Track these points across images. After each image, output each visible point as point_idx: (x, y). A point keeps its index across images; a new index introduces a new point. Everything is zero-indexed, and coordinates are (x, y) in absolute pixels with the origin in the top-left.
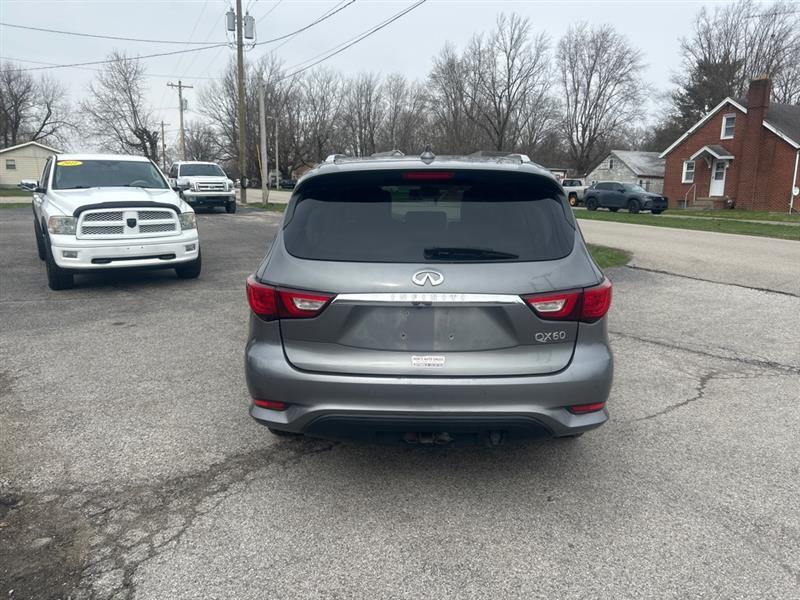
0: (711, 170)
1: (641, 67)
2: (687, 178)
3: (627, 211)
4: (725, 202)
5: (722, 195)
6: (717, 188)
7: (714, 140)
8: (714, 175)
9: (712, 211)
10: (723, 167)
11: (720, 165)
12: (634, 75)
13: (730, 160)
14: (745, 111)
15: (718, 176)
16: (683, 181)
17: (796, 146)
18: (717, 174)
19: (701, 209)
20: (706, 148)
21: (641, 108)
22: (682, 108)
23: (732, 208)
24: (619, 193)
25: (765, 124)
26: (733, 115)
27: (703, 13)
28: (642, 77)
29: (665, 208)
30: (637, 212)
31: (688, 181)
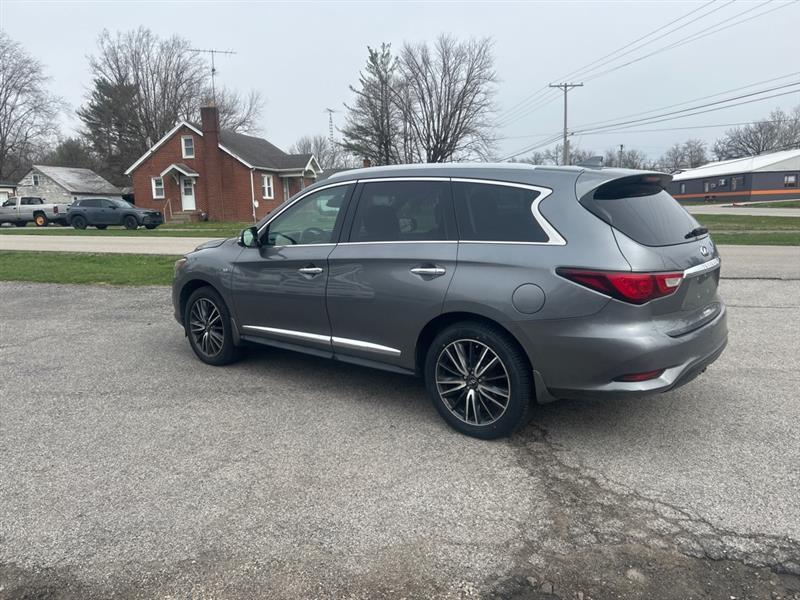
0: (179, 186)
1: (43, 79)
2: (157, 194)
3: (123, 227)
4: (199, 215)
5: (194, 209)
6: (189, 203)
7: (178, 159)
8: (183, 191)
9: (190, 224)
10: (190, 184)
11: (188, 182)
12: (38, 85)
13: (196, 178)
14: (201, 134)
15: (188, 192)
16: (155, 197)
17: (250, 167)
18: (185, 190)
19: (182, 222)
20: (173, 166)
21: (53, 121)
22: (89, 125)
23: (206, 220)
24: (111, 210)
25: (220, 146)
26: (190, 137)
27: (107, 35)
28: (49, 89)
29: (161, 222)
30: (135, 229)
31: (159, 197)
